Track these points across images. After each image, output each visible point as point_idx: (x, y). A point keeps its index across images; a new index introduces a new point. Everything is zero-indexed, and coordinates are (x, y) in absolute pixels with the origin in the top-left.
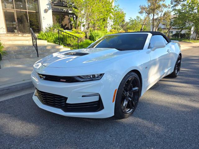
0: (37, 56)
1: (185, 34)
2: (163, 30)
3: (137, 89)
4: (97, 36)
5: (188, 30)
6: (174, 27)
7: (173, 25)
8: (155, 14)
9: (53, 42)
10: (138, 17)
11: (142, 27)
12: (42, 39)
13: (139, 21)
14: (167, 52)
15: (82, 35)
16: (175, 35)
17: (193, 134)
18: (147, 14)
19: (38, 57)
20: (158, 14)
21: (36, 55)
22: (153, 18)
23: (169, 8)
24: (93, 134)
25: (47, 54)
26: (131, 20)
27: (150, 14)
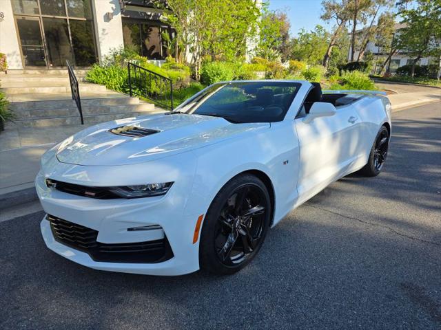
0: (80, 123)
1: (425, 67)
2: (376, 57)
3: (262, 210)
4: (218, 74)
5: (433, 58)
6: (401, 51)
7: (400, 47)
8: (358, 21)
9: (120, 89)
10: (319, 28)
11: (328, 51)
12: (97, 83)
13: (322, 37)
14: (349, 121)
15: (184, 72)
16: (405, 69)
17: (368, 315)
18: (340, 21)
19: (83, 123)
20: (364, 20)
21: (79, 119)
22: (354, 31)
23: (392, 6)
24: (152, 308)
25: (103, 116)
26: (303, 34)
27: (346, 20)
